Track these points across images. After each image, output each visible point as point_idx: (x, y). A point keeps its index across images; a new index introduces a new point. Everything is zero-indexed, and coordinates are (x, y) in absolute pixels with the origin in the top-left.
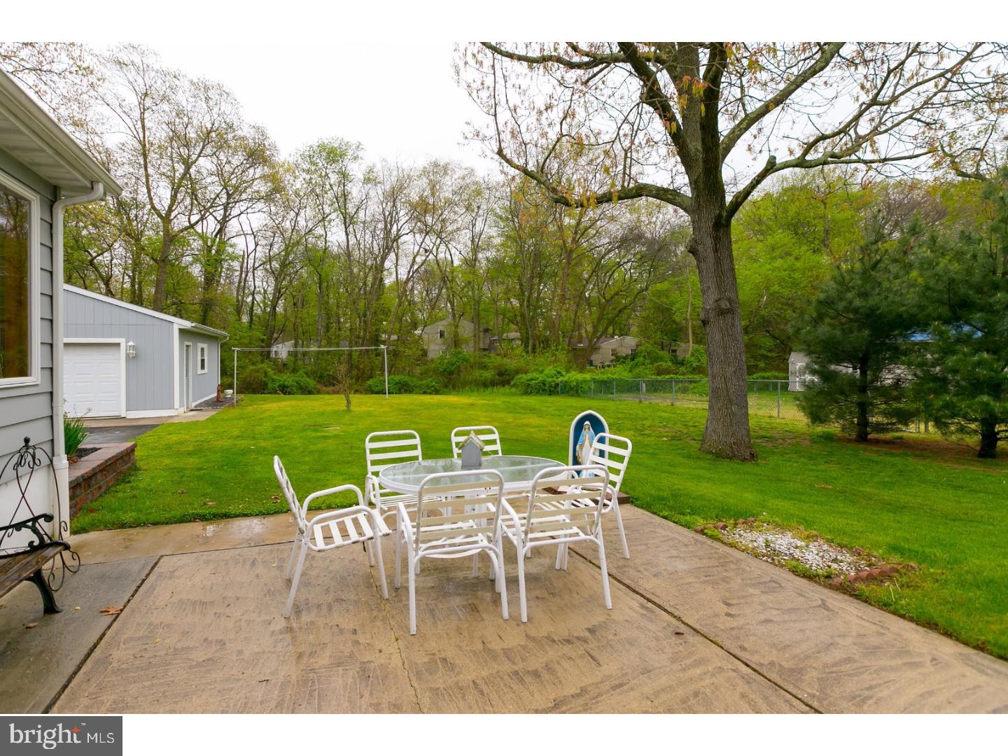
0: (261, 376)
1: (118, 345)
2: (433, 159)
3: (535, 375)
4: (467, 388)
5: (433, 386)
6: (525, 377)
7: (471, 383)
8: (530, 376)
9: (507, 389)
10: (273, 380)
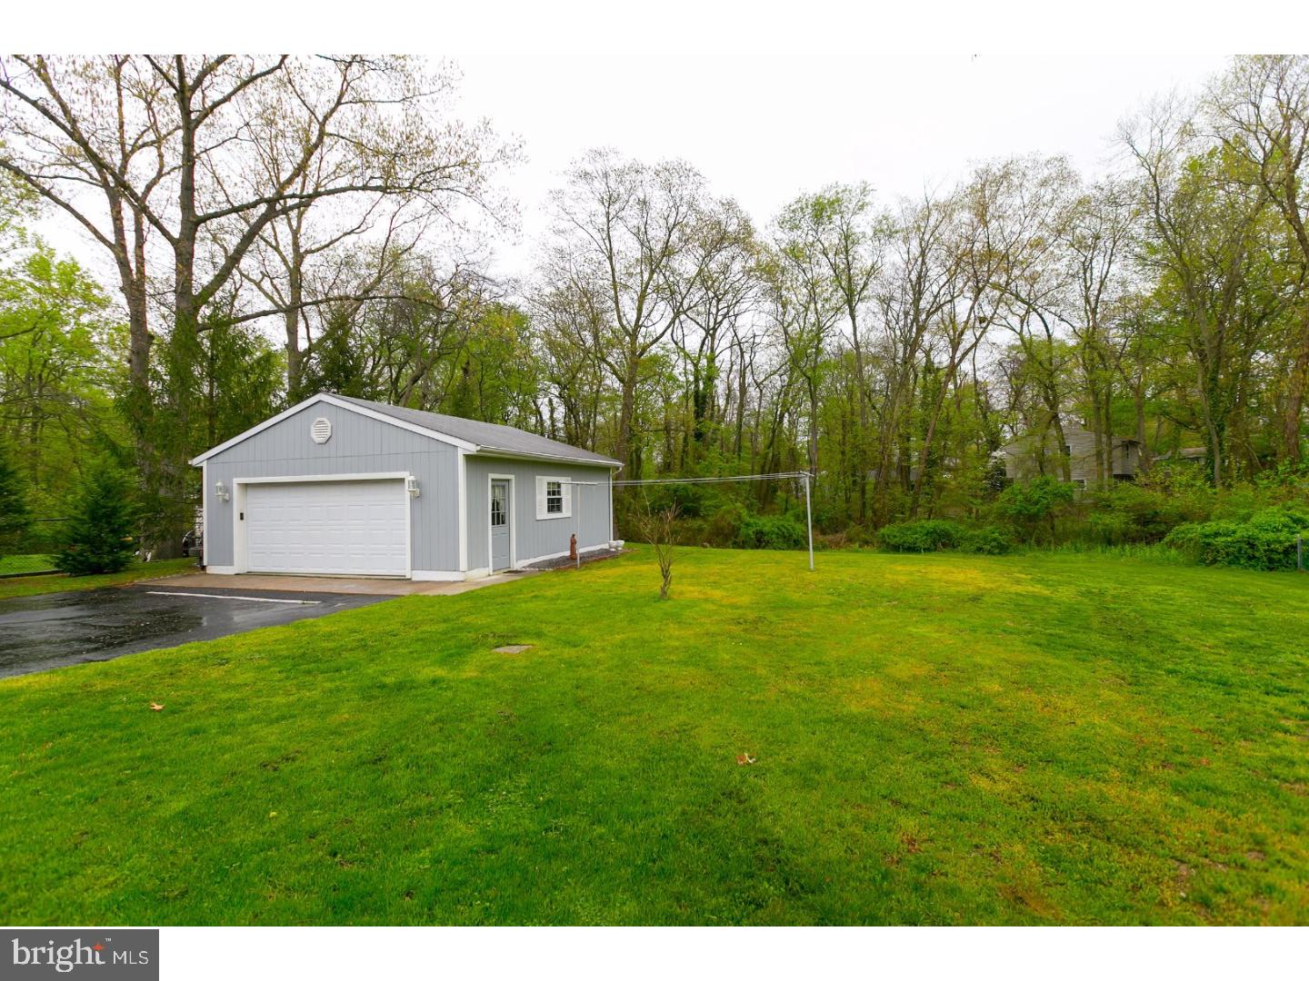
0: (730, 518)
1: (402, 480)
2: (982, 166)
3: (1224, 525)
4: (1067, 545)
5: (995, 540)
6: (1196, 530)
7: (1077, 535)
8: (1211, 527)
9: (1155, 551)
10: (748, 525)
